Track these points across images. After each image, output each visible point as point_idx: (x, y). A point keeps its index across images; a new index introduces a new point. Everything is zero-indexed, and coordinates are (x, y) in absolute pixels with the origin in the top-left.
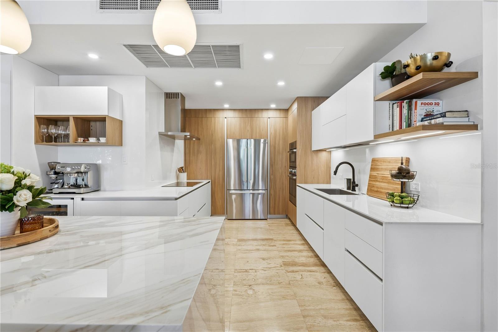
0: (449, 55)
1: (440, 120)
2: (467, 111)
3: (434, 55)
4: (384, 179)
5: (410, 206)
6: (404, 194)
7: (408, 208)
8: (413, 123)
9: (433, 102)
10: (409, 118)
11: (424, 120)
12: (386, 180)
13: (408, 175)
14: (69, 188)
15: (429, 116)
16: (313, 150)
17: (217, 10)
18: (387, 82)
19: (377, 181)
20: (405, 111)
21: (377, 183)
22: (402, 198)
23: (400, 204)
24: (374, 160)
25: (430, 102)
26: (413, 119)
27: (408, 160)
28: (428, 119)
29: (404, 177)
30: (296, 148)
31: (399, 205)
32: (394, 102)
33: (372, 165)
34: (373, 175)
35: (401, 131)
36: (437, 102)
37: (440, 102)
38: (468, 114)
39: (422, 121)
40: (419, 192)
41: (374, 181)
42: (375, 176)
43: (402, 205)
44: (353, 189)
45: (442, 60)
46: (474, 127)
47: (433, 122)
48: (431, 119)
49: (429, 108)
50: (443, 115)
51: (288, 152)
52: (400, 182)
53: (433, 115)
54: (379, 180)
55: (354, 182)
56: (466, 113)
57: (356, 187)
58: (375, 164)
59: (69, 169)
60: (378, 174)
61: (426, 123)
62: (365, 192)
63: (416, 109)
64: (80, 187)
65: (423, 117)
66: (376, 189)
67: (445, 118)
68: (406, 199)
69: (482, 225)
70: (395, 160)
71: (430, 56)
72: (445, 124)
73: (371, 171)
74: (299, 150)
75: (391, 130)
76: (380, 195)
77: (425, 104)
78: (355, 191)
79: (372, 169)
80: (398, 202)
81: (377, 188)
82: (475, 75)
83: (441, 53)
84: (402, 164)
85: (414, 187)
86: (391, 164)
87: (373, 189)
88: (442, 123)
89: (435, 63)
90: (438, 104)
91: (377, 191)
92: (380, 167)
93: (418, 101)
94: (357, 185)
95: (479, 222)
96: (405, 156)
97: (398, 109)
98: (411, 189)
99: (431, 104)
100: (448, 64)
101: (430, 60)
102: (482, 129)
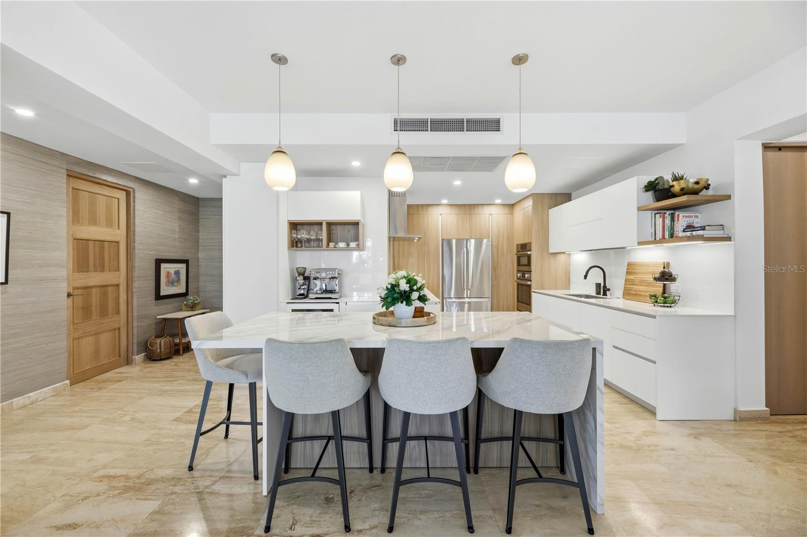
0: (708, 180)
1: (700, 233)
2: (722, 225)
3: (695, 180)
4: (643, 282)
5: (672, 305)
6: (666, 295)
7: (670, 307)
8: (675, 232)
9: (693, 215)
10: (672, 228)
11: (686, 230)
12: (646, 283)
13: (669, 278)
14: (322, 293)
15: (690, 227)
16: (550, 252)
17: (498, 132)
18: (650, 194)
19: (634, 284)
20: (668, 221)
21: (635, 287)
22: (665, 298)
23: (664, 303)
24: (629, 265)
25: (690, 215)
26: (676, 229)
27: (668, 264)
28: (690, 230)
29: (667, 280)
30: (530, 250)
31: (663, 305)
32: (656, 212)
33: (627, 269)
34: (629, 279)
35: (663, 240)
36: (696, 215)
37: (699, 215)
38: (723, 228)
39: (684, 231)
40: (679, 293)
41: (631, 284)
42: (632, 279)
43: (665, 305)
44: (604, 293)
45: (702, 184)
46: (728, 239)
47: (694, 233)
48: (693, 231)
49: (690, 220)
50: (703, 228)
51: (516, 254)
52: (663, 285)
53: (693, 227)
54: (636, 283)
55: (605, 286)
56: (722, 227)
57: (607, 292)
58: (631, 269)
59: (323, 275)
60: (636, 278)
61: (688, 234)
62: (621, 296)
63: (678, 221)
64: (333, 293)
65: (684, 228)
66: (634, 293)
67: (704, 231)
68: (669, 299)
69: (735, 316)
70: (656, 265)
71: (692, 180)
72: (705, 236)
73: (626, 275)
74: (534, 253)
75: (653, 239)
76: (639, 298)
77: (686, 217)
78: (607, 295)
79: (628, 273)
80: (662, 302)
81: (636, 291)
82: (728, 197)
83: (701, 179)
84: (664, 268)
85: (675, 289)
86: (651, 268)
87: (630, 292)
88: (703, 236)
89: (696, 186)
90: (697, 217)
91: (635, 294)
92: (637, 271)
93: (680, 215)
94: (609, 290)
95: (733, 314)
96: (666, 261)
97: (661, 219)
98: (671, 291)
99: (691, 217)
100: (707, 187)
101: (692, 183)
102: (734, 240)
